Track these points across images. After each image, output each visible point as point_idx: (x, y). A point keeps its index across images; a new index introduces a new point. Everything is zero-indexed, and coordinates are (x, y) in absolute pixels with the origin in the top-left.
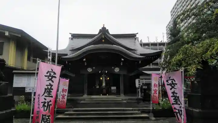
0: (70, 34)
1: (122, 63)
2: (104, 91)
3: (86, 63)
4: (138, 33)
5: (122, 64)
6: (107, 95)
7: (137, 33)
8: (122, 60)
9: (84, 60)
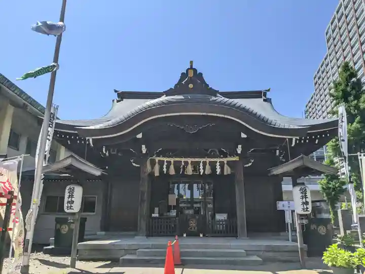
0: (116, 91)
1: (240, 146)
2: (193, 224)
3: (144, 146)
4: (269, 90)
5: (239, 152)
6: (201, 235)
7: (267, 89)
8: (243, 136)
9: (140, 136)
